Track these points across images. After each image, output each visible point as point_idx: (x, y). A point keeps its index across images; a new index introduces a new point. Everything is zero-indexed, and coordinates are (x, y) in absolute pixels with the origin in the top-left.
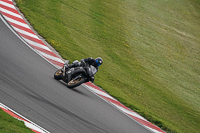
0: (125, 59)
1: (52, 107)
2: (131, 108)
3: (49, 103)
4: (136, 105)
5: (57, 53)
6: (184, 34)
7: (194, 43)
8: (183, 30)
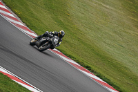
0: (67, 23)
1: (14, 56)
2: (70, 57)
3: (12, 53)
4: (73, 55)
5: (19, 19)
6: (108, 7)
7: (115, 13)
8: (107, 4)
